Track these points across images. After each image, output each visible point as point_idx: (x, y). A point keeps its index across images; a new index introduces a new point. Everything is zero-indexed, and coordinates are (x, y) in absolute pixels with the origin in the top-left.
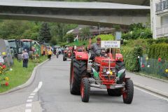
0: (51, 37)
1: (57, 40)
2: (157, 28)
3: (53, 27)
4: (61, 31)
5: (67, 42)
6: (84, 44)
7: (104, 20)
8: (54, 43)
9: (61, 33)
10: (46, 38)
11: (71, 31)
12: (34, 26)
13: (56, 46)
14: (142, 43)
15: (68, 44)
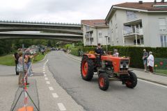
2: (85, 43)
3: (52, 41)
7: (69, 39)
9: (54, 43)
10: (49, 45)
12: (45, 41)
14: (80, 47)
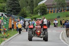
0: (20, 9)
1: (27, 12)
4: (32, 2)
5: (39, 14)
6: (59, 17)
8: (24, 16)
11: (44, 2)
13: (26, 19)
15: (39, 17)
